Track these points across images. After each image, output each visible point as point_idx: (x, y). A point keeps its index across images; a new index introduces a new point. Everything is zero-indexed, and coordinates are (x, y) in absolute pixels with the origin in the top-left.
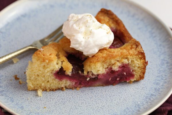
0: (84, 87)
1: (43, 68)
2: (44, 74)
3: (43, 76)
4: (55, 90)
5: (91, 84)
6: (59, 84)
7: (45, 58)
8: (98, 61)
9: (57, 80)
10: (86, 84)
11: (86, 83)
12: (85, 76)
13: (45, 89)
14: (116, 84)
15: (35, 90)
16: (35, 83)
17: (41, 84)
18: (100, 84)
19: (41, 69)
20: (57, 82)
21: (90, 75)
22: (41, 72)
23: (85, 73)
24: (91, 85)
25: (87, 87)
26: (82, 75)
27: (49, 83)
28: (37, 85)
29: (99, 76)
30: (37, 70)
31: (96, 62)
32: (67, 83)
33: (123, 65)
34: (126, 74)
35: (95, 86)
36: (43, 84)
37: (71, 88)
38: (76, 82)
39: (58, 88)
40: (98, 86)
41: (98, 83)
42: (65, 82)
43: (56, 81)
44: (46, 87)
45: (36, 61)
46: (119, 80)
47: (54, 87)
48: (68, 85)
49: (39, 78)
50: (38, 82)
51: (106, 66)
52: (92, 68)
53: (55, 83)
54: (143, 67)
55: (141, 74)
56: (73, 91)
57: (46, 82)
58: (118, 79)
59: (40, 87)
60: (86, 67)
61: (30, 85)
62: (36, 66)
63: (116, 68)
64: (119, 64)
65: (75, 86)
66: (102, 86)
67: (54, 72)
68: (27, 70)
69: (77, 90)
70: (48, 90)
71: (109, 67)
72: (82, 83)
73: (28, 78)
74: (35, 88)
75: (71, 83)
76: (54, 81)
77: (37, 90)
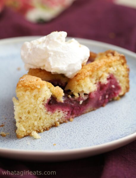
0: (76, 117)
1: (34, 99)
2: (36, 108)
3: (35, 111)
4: (49, 128)
5: (83, 111)
6: (52, 118)
8: (86, 76)
9: (49, 113)
10: (78, 111)
11: (78, 110)
12: (77, 99)
13: (38, 130)
14: (106, 104)
15: (29, 135)
16: (27, 125)
17: (33, 124)
18: (91, 108)
19: (33, 101)
20: (50, 116)
21: (82, 96)
22: (32, 106)
23: (77, 95)
24: (83, 112)
25: (80, 115)
26: (73, 99)
27: (41, 120)
28: (29, 126)
30: (27, 104)
31: (84, 78)
32: (59, 114)
33: (110, 75)
34: (115, 86)
35: (86, 113)
36: (36, 123)
37: (64, 121)
38: (69, 110)
39: (51, 125)
40: (89, 112)
41: (90, 107)
43: (49, 115)
44: (39, 127)
45: (24, 93)
47: (47, 124)
48: (61, 117)
49: (30, 116)
50: (30, 121)
51: (94, 82)
52: (82, 86)
53: (49, 118)
57: (38, 118)
58: (107, 97)
59: (33, 129)
60: (75, 88)
61: (21, 128)
62: (26, 98)
63: (105, 81)
64: (107, 75)
65: (67, 118)
66: (94, 110)
67: (46, 102)
68: (16, 108)
70: (42, 131)
71: (98, 81)
72: (75, 111)
73: (17, 120)
74: (28, 132)
75: (64, 114)
76: (47, 116)
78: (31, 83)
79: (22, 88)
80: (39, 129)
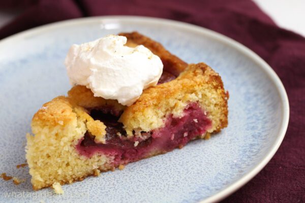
0: (130, 162)
1: (56, 139)
2: (59, 151)
3: (57, 154)
4: (82, 178)
5: (142, 154)
6: (88, 165)
7: (56, 119)
8: (147, 107)
9: (83, 158)
10: (133, 155)
11: (134, 153)
12: (130, 139)
13: (64, 181)
14: (184, 146)
15: (49, 187)
16: (46, 172)
17: (57, 173)
18: (157, 151)
19: (53, 141)
20: (83, 161)
21: (138, 135)
22: (52, 148)
23: (129, 133)
24: (143, 156)
25: (138, 161)
26: (125, 138)
27: (70, 168)
28: (50, 175)
29: (154, 133)
30: (45, 145)
31: (143, 109)
32: (100, 159)
33: (190, 104)
34: (198, 120)
35: (149, 157)
36: (60, 172)
37: (109, 168)
38: (116, 154)
39: (86, 174)
40: (154, 155)
41: (154, 149)
42: (97, 159)
43: (81, 160)
44: (66, 176)
45: (40, 129)
46: (188, 136)
47: (79, 173)
48: (104, 163)
49: (51, 161)
50: (50, 168)
51: (161, 114)
52: (139, 121)
53: (81, 164)
54: (223, 103)
55: (223, 118)
56: (113, 172)
57: (64, 165)
58: (186, 135)
59: (55, 178)
60: (128, 123)
61: (37, 178)
62: (43, 137)
63: (179, 113)
64: (183, 105)
65: (115, 164)
66: (162, 153)
67: (76, 143)
68: (28, 150)
69: (121, 170)
70: (70, 182)
71: (168, 113)
72: (127, 155)
73: (31, 165)
74: (47, 182)
75: (108, 159)
76: (79, 161)
77: (52, 185)
78: (52, 115)
79: (38, 123)
80: (66, 179)
